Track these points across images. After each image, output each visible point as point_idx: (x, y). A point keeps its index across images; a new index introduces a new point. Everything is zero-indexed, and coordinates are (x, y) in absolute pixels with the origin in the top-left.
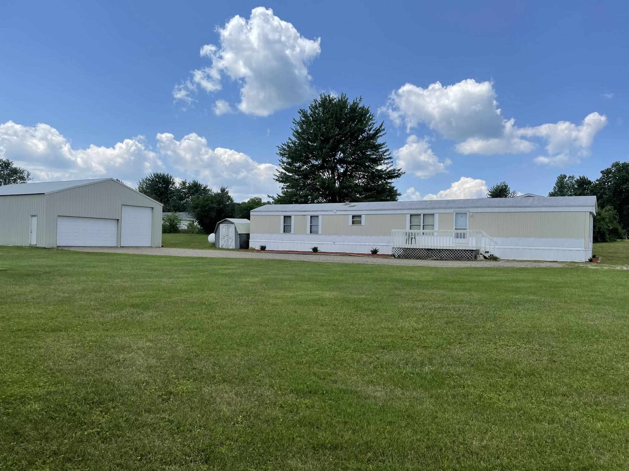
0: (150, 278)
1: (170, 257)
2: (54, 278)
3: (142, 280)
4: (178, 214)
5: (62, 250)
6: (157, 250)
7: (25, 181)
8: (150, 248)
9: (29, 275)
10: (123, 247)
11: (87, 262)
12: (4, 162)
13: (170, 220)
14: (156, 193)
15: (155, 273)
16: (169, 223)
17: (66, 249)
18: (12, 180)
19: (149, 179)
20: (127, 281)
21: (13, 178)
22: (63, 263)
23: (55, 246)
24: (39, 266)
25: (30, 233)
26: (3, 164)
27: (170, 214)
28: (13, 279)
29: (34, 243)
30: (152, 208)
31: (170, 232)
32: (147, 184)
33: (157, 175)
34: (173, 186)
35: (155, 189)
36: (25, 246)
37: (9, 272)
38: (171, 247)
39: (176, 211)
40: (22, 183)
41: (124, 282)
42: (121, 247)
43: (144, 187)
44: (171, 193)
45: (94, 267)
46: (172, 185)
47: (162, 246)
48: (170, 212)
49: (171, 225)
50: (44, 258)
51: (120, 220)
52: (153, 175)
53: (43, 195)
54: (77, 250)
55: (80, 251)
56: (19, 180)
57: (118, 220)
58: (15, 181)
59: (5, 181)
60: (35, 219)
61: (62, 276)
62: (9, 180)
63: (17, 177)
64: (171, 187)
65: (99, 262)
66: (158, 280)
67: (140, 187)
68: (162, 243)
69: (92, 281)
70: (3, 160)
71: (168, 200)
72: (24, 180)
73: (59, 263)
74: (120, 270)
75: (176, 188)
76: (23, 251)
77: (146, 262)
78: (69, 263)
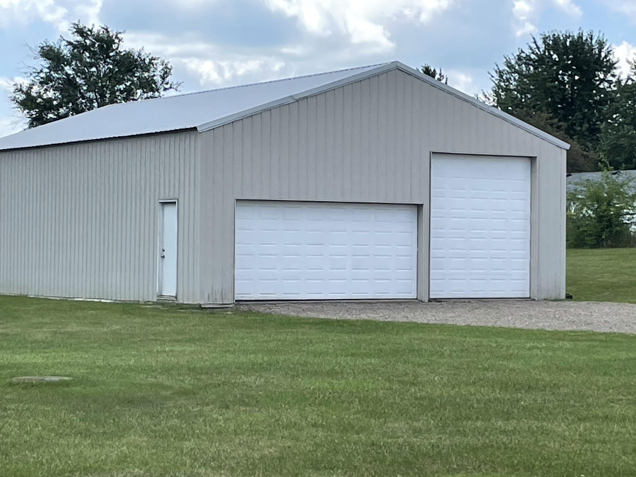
0: (507, 416)
1: (591, 336)
2: (201, 414)
3: (479, 423)
4: (624, 175)
5: (250, 312)
6: (551, 309)
7: (156, 94)
8: (526, 304)
9: (131, 402)
10: (438, 300)
11: (316, 354)
12: (98, 38)
13: (598, 199)
14: (552, 106)
15: (527, 399)
16: (595, 211)
17: (261, 309)
18: (122, 92)
19: (528, 58)
20: (429, 430)
21: (122, 87)
22: (243, 359)
23: (229, 300)
24: (167, 370)
25: (158, 257)
26: (93, 45)
27: (596, 177)
28: (81, 414)
29: (169, 291)
30: (532, 159)
31: (598, 243)
32: (520, 73)
33: (556, 40)
34: (609, 77)
35: (548, 92)
36: (146, 303)
37: (78, 388)
38: (600, 299)
39: (617, 167)
40: (147, 98)
41: (417, 432)
42: (430, 300)
43: (513, 84)
44: (602, 102)
45: (332, 374)
46: (606, 73)
47: (569, 297)
48: (598, 170)
49: (600, 218)
50: (192, 340)
51: (425, 208)
52: (540, 43)
53: (193, 133)
54: (292, 312)
55: (303, 315)
56: (139, 92)
57: (419, 207)
58: (129, 95)
59: (103, 96)
60: (170, 213)
61: (227, 407)
62: (113, 93)
63: (133, 83)
64: (602, 81)
65: (353, 355)
66: (534, 424)
67: (499, 86)
68: (569, 282)
69: (315, 425)
70: (95, 31)
71: (593, 130)
72: (152, 90)
73: (230, 358)
74: (413, 384)
75: (619, 82)
76: (138, 320)
77: (504, 358)
78: (260, 358)
